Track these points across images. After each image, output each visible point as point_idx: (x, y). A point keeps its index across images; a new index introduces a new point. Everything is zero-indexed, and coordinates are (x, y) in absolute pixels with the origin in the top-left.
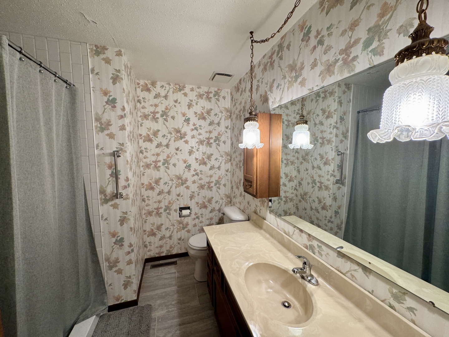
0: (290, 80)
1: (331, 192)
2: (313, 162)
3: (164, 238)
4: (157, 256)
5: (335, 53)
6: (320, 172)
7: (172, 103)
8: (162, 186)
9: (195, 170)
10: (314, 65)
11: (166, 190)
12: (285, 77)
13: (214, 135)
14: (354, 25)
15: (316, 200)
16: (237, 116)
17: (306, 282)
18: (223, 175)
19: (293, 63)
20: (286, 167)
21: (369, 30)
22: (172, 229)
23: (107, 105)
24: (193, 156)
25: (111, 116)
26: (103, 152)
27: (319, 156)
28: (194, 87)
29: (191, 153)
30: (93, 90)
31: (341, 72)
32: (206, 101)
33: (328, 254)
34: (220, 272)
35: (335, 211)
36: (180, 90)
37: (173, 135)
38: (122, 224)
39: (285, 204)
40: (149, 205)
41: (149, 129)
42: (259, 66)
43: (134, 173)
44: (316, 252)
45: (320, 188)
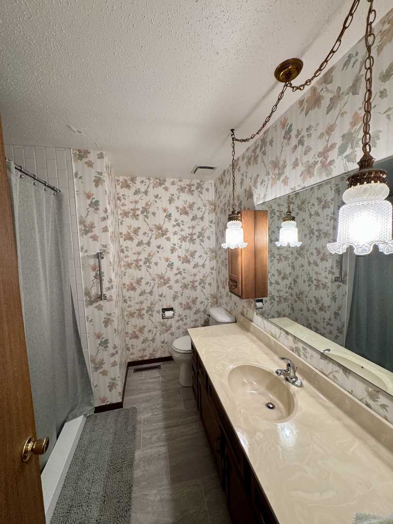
0: (274, 177)
1: (329, 290)
2: (309, 257)
3: (147, 340)
4: (140, 359)
5: (315, 155)
6: (316, 269)
7: (153, 199)
8: (143, 286)
9: (178, 269)
10: (295, 165)
11: (148, 290)
12: (268, 174)
13: (197, 230)
14: (330, 130)
15: (313, 300)
16: (222, 209)
17: (290, 384)
18: (208, 273)
19: (276, 160)
20: (278, 263)
21: (343, 136)
22: (155, 332)
23: (91, 208)
24: (176, 254)
25: (94, 218)
26: (87, 254)
27: (315, 251)
28: (175, 180)
29: (173, 250)
30: (77, 194)
31: (320, 174)
32: (189, 195)
33: (312, 356)
34: (205, 374)
35: (335, 312)
36: (161, 184)
37: (155, 232)
38: (106, 326)
39: (278, 305)
40: (131, 306)
41: (130, 227)
42: (243, 158)
43: (116, 274)
44: (302, 354)
45: (317, 286)
